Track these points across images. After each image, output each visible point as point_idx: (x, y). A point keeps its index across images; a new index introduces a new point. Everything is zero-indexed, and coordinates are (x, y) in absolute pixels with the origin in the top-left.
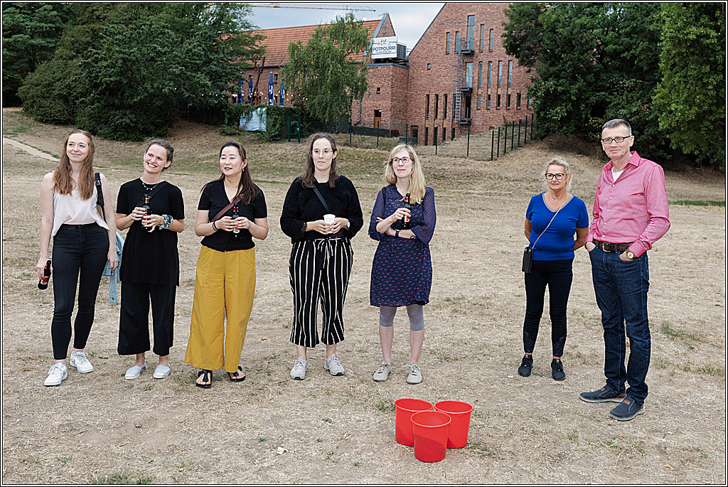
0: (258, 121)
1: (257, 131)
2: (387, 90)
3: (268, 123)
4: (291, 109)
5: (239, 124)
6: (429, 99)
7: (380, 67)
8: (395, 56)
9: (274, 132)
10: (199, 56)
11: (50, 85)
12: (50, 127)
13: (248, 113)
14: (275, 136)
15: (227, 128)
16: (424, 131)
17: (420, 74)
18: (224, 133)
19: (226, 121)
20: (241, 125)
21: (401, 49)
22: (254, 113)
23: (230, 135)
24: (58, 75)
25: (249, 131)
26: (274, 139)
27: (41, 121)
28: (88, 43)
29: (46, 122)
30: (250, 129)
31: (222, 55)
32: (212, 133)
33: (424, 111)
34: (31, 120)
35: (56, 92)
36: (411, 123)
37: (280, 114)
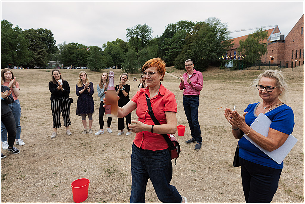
0: (230, 65)
1: (230, 67)
2: (276, 51)
3: (233, 65)
4: (241, 60)
5: (225, 66)
6: (293, 52)
7: (273, 44)
8: (279, 39)
9: (235, 67)
10: (214, 48)
11: (180, 60)
12: (179, 70)
13: (227, 63)
14: (236, 68)
15: (222, 68)
16: (291, 63)
17: (290, 43)
18: (221, 69)
19: (221, 65)
20: (226, 66)
21: (282, 36)
22: (229, 62)
23: (222, 69)
24: (181, 58)
25: (228, 68)
26: (235, 69)
27: (177, 69)
28: (188, 49)
29: (178, 69)
30: (228, 67)
31: (220, 47)
32: (217, 69)
33: (291, 56)
34: (176, 69)
35: (181, 62)
36: (286, 61)
37: (237, 62)
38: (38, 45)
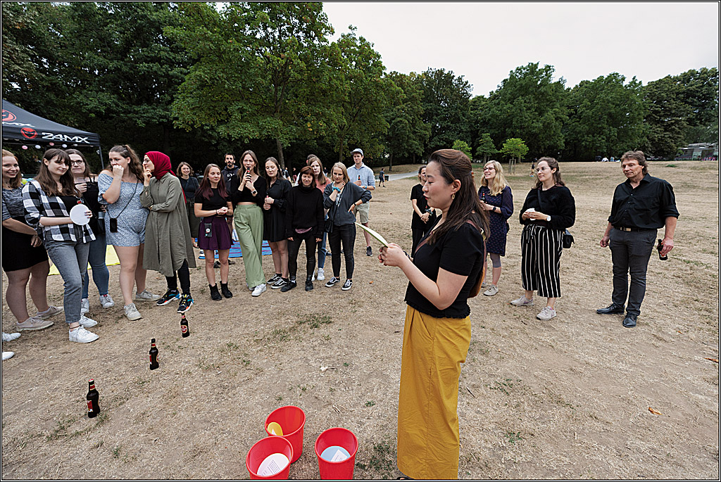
38: (671, 109)
